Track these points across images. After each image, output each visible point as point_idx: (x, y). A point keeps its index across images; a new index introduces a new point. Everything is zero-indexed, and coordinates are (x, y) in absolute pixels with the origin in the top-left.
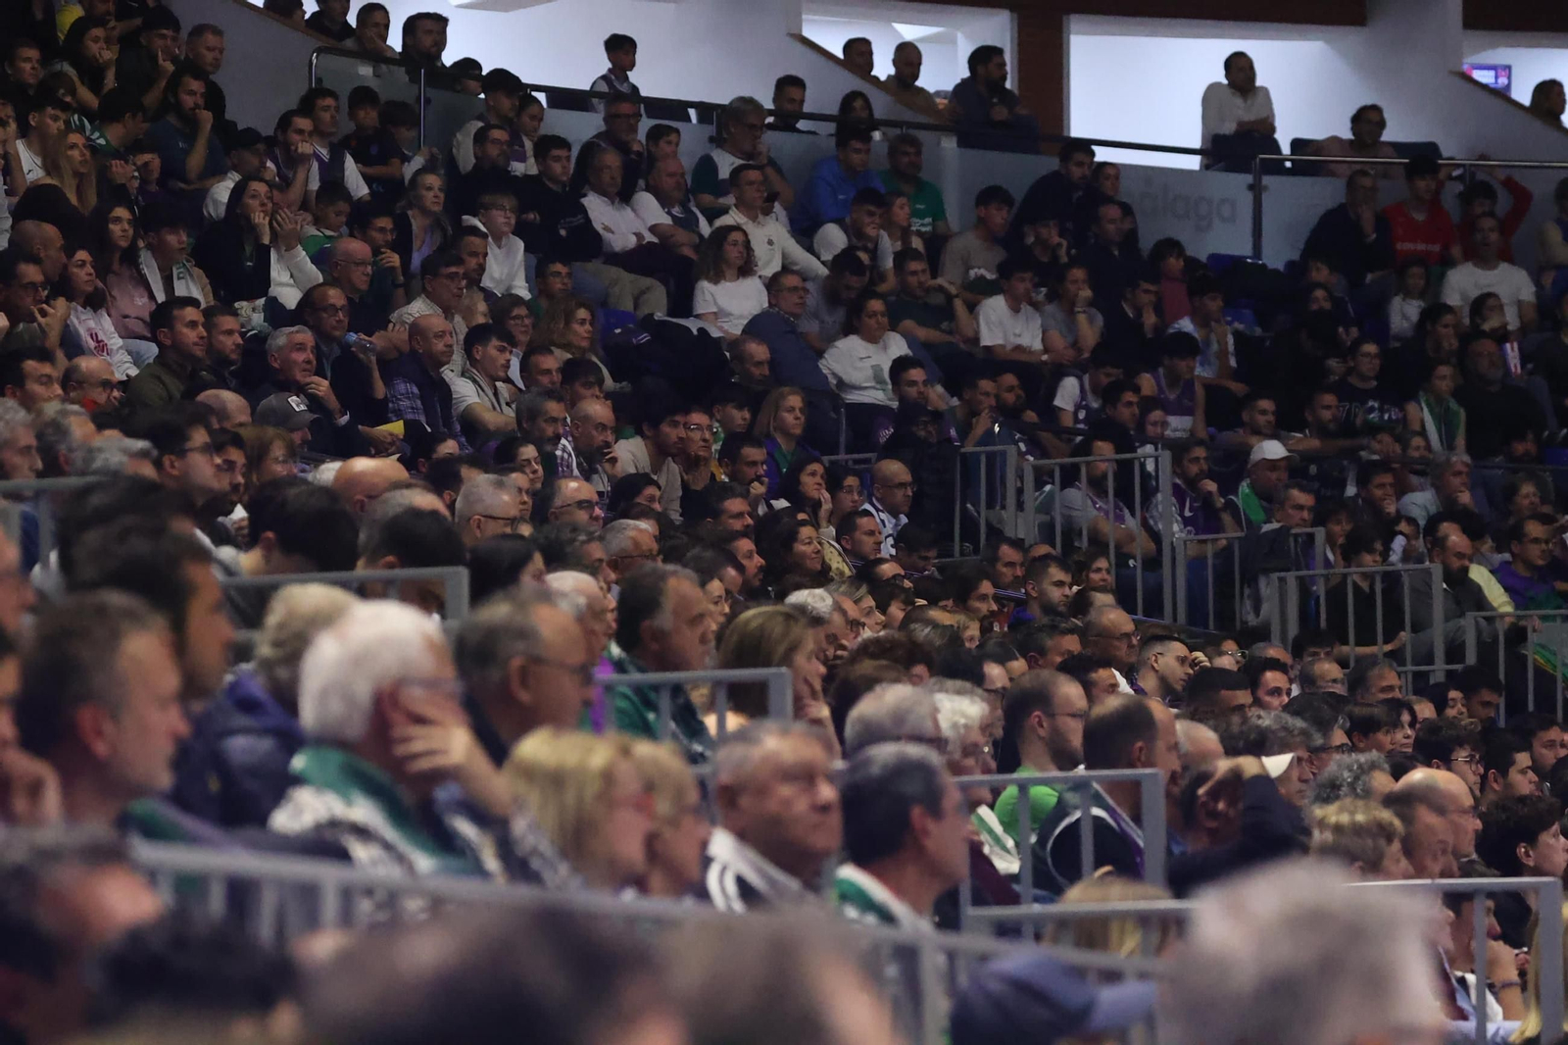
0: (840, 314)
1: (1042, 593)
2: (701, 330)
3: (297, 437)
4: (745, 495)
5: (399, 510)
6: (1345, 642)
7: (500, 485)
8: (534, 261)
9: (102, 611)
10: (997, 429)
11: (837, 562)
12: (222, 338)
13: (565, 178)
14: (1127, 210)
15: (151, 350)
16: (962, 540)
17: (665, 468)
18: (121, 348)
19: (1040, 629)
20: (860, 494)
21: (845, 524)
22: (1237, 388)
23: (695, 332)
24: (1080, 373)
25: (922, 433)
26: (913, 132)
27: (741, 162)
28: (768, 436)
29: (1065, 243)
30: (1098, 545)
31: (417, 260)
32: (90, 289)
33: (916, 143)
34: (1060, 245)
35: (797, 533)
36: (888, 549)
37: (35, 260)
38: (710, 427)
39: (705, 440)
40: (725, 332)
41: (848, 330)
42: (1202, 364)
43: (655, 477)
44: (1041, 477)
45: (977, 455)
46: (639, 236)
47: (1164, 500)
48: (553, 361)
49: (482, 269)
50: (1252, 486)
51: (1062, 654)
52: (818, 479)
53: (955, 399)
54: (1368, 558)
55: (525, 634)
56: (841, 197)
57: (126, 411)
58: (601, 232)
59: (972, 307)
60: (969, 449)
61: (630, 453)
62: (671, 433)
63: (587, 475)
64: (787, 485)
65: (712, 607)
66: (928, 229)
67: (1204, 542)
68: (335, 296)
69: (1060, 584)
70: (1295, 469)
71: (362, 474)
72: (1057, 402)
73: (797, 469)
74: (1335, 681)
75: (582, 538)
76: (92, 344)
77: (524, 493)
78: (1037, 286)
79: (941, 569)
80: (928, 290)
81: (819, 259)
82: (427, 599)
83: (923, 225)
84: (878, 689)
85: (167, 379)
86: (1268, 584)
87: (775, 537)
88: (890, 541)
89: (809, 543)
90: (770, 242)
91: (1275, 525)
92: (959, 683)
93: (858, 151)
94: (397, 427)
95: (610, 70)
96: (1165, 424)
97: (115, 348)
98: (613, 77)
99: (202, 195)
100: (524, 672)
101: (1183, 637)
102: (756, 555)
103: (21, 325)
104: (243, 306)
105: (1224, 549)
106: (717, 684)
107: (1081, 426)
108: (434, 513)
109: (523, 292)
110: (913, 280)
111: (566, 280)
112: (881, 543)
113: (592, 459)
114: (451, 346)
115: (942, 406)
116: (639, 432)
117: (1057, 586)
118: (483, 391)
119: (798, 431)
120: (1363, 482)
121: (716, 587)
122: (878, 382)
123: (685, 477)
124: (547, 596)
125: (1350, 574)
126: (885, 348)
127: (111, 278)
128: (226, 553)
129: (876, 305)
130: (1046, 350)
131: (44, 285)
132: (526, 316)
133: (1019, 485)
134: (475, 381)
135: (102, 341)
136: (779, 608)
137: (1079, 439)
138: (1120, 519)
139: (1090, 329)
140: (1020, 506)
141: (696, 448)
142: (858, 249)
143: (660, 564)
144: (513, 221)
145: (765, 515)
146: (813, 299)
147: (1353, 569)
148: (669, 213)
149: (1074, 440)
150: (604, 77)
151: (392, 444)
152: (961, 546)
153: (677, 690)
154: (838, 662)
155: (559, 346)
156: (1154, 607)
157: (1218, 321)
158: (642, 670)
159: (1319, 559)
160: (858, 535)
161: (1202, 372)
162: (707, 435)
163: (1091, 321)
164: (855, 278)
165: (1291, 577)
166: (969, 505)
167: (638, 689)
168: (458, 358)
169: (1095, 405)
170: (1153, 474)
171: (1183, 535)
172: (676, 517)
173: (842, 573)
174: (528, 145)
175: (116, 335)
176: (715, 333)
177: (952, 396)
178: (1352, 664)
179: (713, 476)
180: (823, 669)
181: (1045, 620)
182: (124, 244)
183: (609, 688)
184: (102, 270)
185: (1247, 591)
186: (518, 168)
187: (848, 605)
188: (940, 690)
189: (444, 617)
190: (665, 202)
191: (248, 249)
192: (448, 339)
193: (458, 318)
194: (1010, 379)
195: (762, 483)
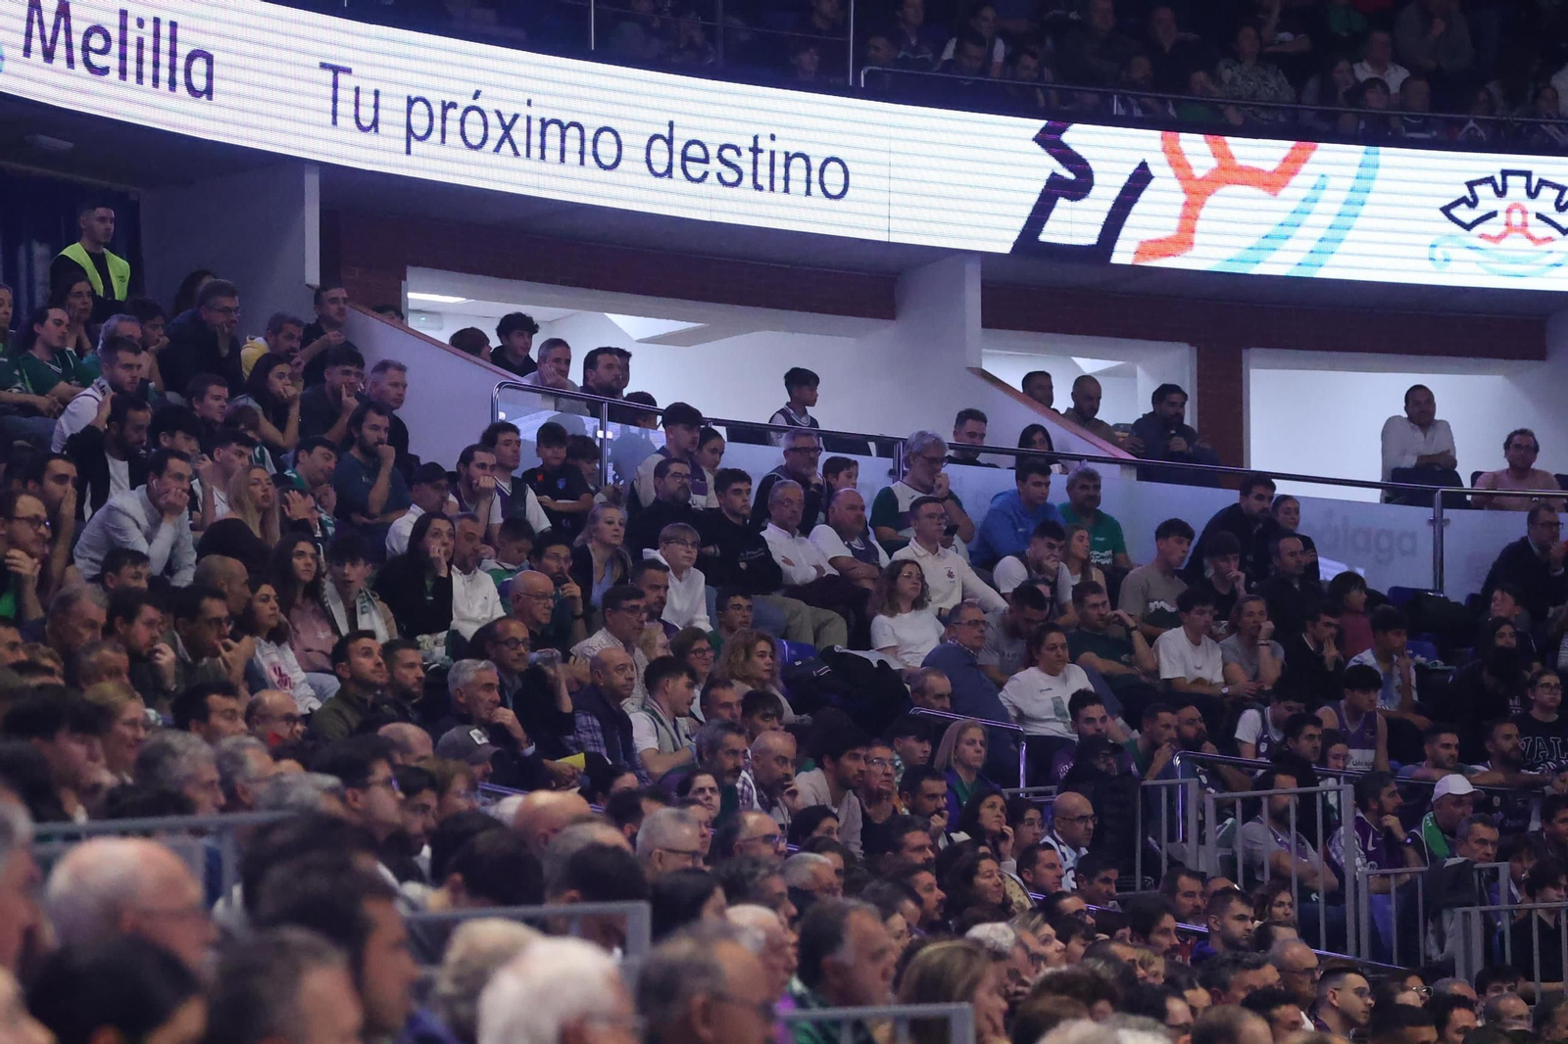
0: (1020, 647)
1: (1224, 927)
2: (881, 662)
3: (478, 770)
4: (926, 828)
5: (580, 845)
6: (1530, 978)
7: (681, 818)
8: (714, 592)
9: (282, 948)
10: (1177, 762)
11: (1018, 896)
12: (404, 671)
13: (745, 512)
14: (1308, 543)
15: (332, 683)
16: (1144, 872)
17: (845, 801)
18: (304, 681)
19: (1223, 964)
20: (1042, 826)
21: (1027, 859)
22: (1421, 721)
23: (875, 665)
24: (1262, 706)
25: (1103, 767)
26: (1091, 466)
27: (921, 495)
28: (949, 769)
29: (1243, 576)
30: (1281, 880)
31: (597, 594)
32: (273, 623)
33: (1093, 477)
34: (1238, 577)
35: (977, 866)
36: (1069, 883)
37: (219, 595)
38: (892, 761)
39: (887, 775)
40: (906, 665)
41: (1029, 662)
42: (1383, 698)
43: (835, 811)
44: (1223, 810)
45: (1157, 788)
46: (819, 568)
47: (1346, 833)
48: (734, 693)
49: (662, 602)
50: (1435, 819)
51: (1245, 989)
52: (998, 811)
53: (1136, 731)
54: (1552, 893)
55: (706, 970)
56: (1020, 530)
57: (309, 744)
58: (783, 565)
59: (1151, 640)
60: (1149, 782)
61: (810, 785)
62: (851, 765)
63: (768, 806)
64: (966, 818)
65: (893, 942)
66: (1108, 561)
67: (1387, 876)
68: (518, 630)
69: (1242, 918)
70: (1480, 803)
71: (545, 808)
72: (1238, 735)
73: (977, 801)
74: (1520, 1017)
75: (763, 871)
76: (276, 678)
77: (703, 827)
78: (1217, 618)
79: (1122, 903)
80: (1108, 621)
81: (999, 592)
82: (606, 935)
83: (1102, 558)
84: (1062, 1026)
85: (347, 713)
86: (1452, 919)
87: (956, 871)
88: (1071, 874)
89: (989, 877)
90: (950, 575)
91: (1460, 860)
92: (1141, 1019)
93: (1038, 484)
94: (578, 760)
95: (788, 404)
96: (1346, 757)
97: (298, 681)
98: (792, 411)
99: (385, 528)
100: (706, 1008)
101: (1366, 971)
102: (936, 889)
103: (205, 660)
104: (425, 639)
105: (1407, 884)
106: (897, 1020)
107: (1263, 759)
108: (617, 849)
109: (704, 624)
110: (1093, 613)
111: (746, 613)
112: (1062, 876)
113: (773, 791)
114: (631, 679)
115: (1122, 739)
116: (820, 765)
117: (1239, 920)
118: (662, 724)
119: (979, 764)
120: (1547, 816)
121: (898, 921)
122: (1057, 714)
123: (868, 810)
124: (729, 933)
125: (1536, 909)
126: (1065, 680)
127: (295, 613)
128: (413, 889)
129: (1055, 638)
130: (1227, 683)
131: (228, 620)
132: (708, 650)
133: (1201, 818)
134: (654, 713)
135: (285, 675)
136: (958, 943)
137: (1260, 772)
138: (1302, 853)
139: (1271, 661)
140: (1202, 840)
141: (878, 783)
142: (1039, 582)
143: (840, 898)
144: (694, 555)
145: (946, 848)
146: (992, 633)
147: (1539, 904)
148: (849, 546)
149: (1254, 774)
150: (782, 412)
151: (573, 777)
152: (1143, 879)
153: (858, 1025)
154: (1020, 998)
155: (738, 679)
156: (1337, 941)
157: (1402, 654)
158: (823, 1005)
159: (1503, 895)
160: (1039, 867)
161: (1384, 705)
162: (890, 770)
163: (1273, 653)
164: (1035, 611)
165: (1475, 912)
166: (1150, 839)
167: (819, 1024)
168: (638, 691)
169: (1277, 738)
170: (1336, 807)
171: (1366, 869)
172: (856, 849)
173: (1022, 907)
174: (710, 478)
175: (299, 669)
176: (895, 666)
177: (1133, 729)
178: (1538, 999)
179: (895, 810)
180: (1004, 1005)
181: (1228, 955)
182: (307, 577)
183: (790, 1024)
184: (286, 604)
185: (1430, 927)
186: (699, 501)
187: (1030, 939)
188: (1124, 1026)
189: (625, 953)
190: (844, 534)
191: (429, 583)
192: (629, 673)
193: (638, 652)
194: (1192, 712)
195: (942, 816)
